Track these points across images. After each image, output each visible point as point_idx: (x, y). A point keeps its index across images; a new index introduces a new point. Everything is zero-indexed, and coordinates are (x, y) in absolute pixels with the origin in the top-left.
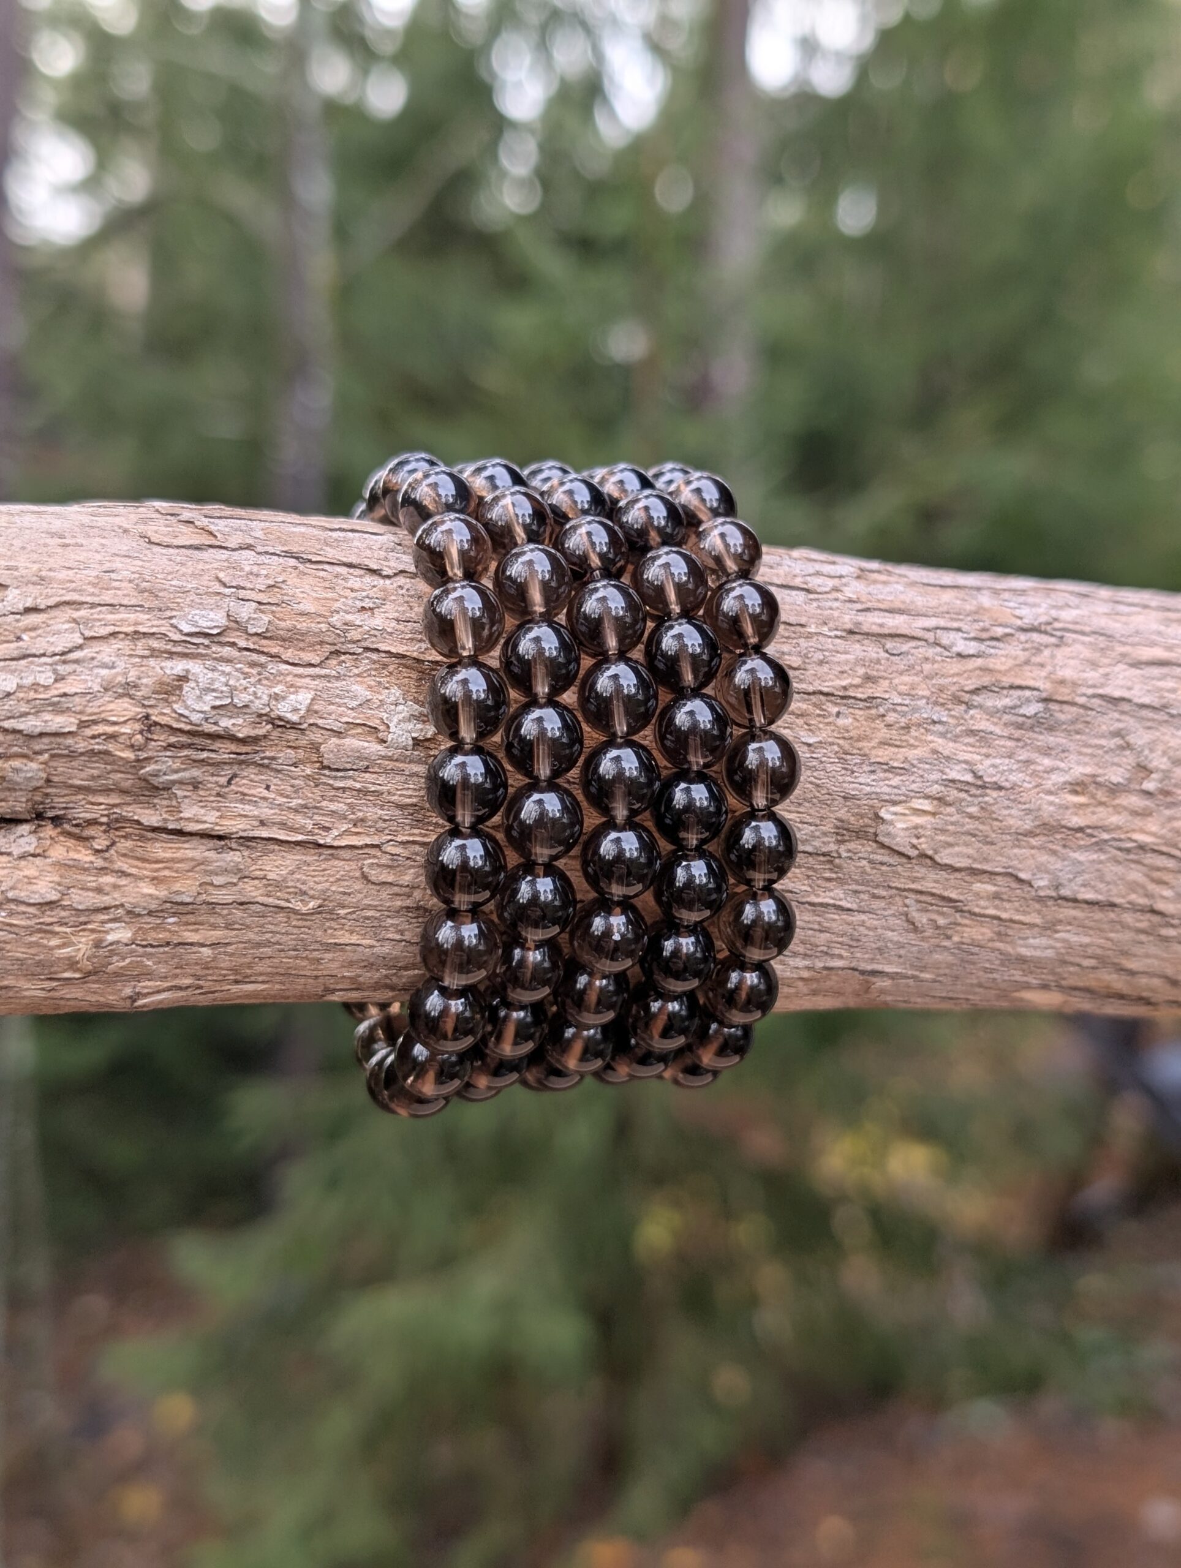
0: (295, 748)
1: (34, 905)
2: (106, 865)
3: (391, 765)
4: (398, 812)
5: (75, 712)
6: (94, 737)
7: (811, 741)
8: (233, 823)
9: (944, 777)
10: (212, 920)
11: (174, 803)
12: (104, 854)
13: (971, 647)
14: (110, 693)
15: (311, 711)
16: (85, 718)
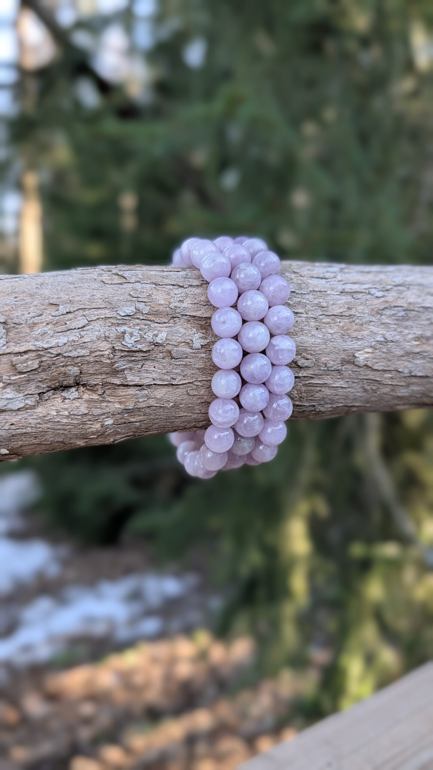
0: (162, 352)
1: (80, 415)
2: (103, 399)
3: (194, 355)
4: (198, 371)
5: (88, 348)
6: (96, 356)
7: (331, 332)
8: (144, 380)
9: (375, 340)
10: (139, 414)
11: (124, 376)
12: (102, 396)
13: (380, 294)
14: (100, 340)
15: (167, 339)
16: (92, 350)
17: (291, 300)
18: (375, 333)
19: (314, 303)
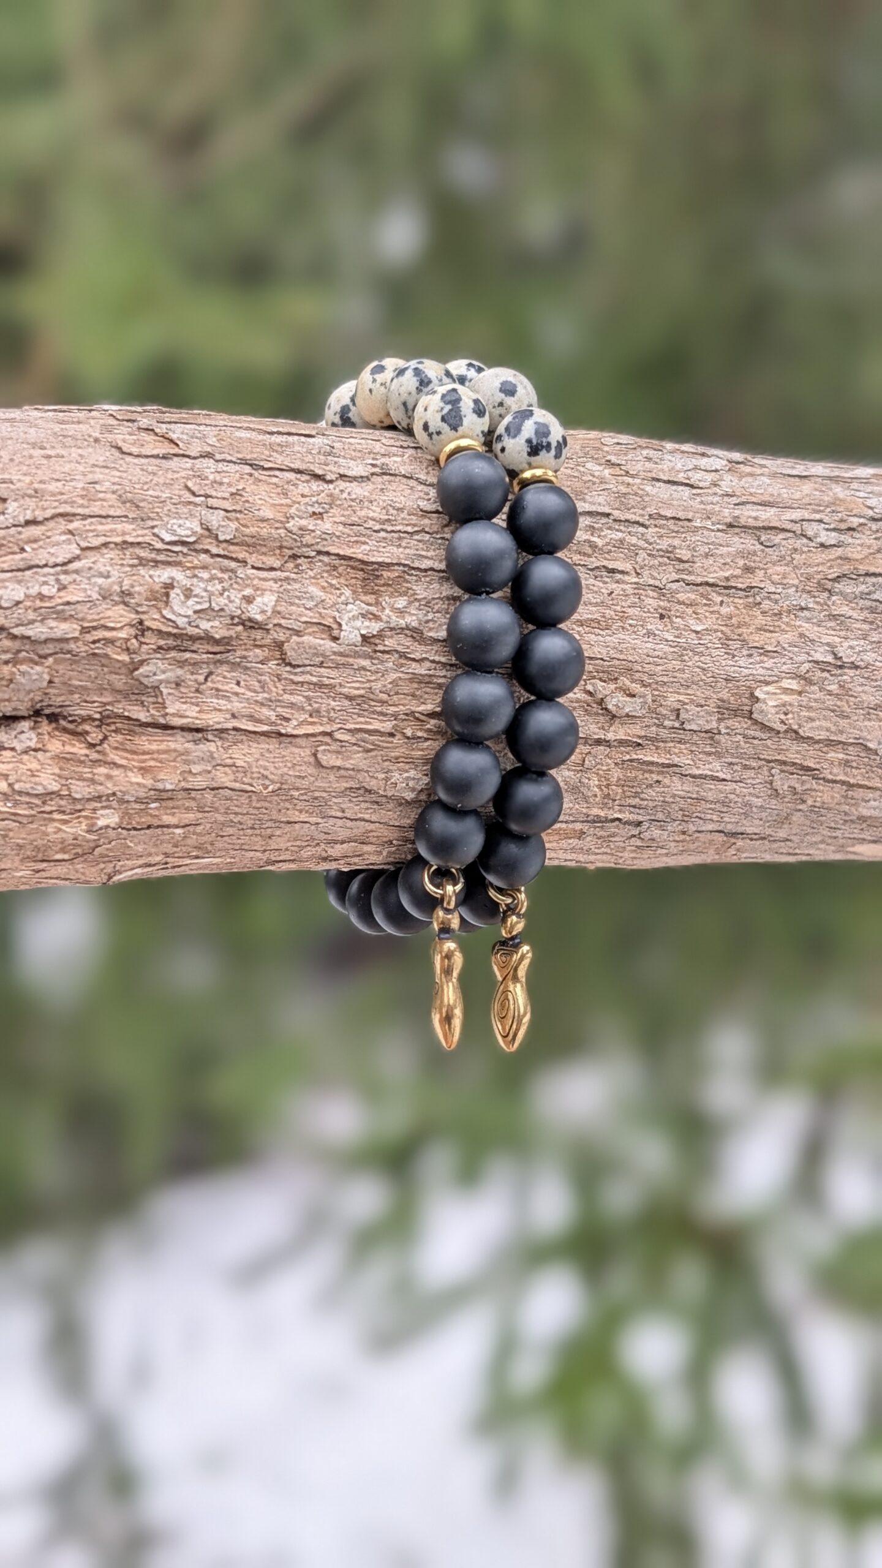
0: (261, 646)
1: (37, 795)
2: (100, 757)
3: (342, 660)
4: (347, 703)
5: (77, 619)
6: (94, 642)
7: (699, 629)
8: (210, 716)
9: (810, 659)
10: (187, 804)
11: (160, 700)
12: (98, 748)
13: (832, 538)
14: (108, 601)
15: (276, 612)
16: (86, 625)
17: (599, 536)
18: (812, 641)
19: (658, 547)
